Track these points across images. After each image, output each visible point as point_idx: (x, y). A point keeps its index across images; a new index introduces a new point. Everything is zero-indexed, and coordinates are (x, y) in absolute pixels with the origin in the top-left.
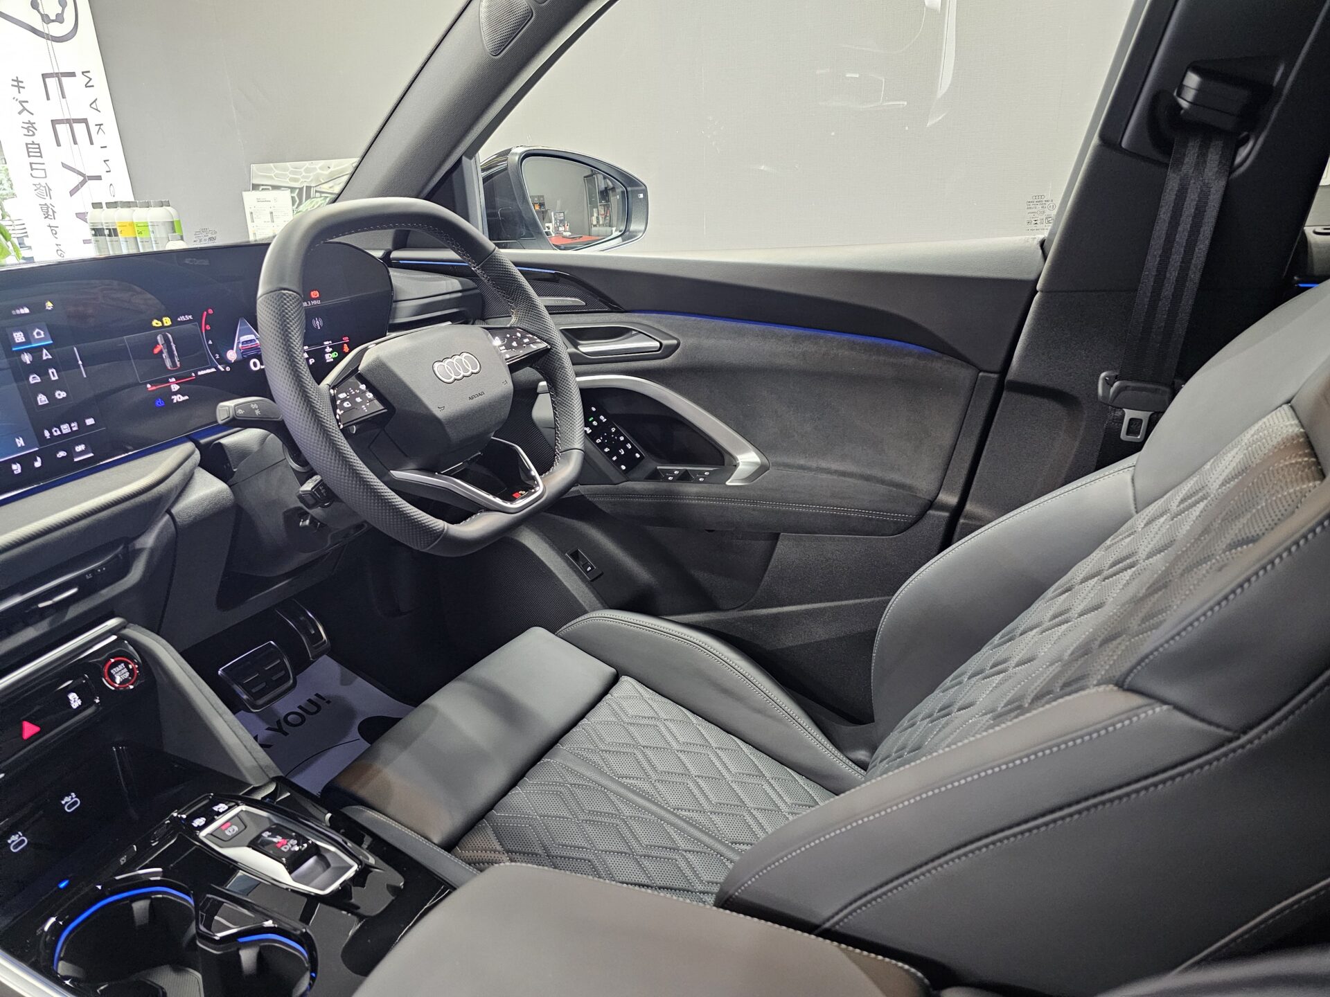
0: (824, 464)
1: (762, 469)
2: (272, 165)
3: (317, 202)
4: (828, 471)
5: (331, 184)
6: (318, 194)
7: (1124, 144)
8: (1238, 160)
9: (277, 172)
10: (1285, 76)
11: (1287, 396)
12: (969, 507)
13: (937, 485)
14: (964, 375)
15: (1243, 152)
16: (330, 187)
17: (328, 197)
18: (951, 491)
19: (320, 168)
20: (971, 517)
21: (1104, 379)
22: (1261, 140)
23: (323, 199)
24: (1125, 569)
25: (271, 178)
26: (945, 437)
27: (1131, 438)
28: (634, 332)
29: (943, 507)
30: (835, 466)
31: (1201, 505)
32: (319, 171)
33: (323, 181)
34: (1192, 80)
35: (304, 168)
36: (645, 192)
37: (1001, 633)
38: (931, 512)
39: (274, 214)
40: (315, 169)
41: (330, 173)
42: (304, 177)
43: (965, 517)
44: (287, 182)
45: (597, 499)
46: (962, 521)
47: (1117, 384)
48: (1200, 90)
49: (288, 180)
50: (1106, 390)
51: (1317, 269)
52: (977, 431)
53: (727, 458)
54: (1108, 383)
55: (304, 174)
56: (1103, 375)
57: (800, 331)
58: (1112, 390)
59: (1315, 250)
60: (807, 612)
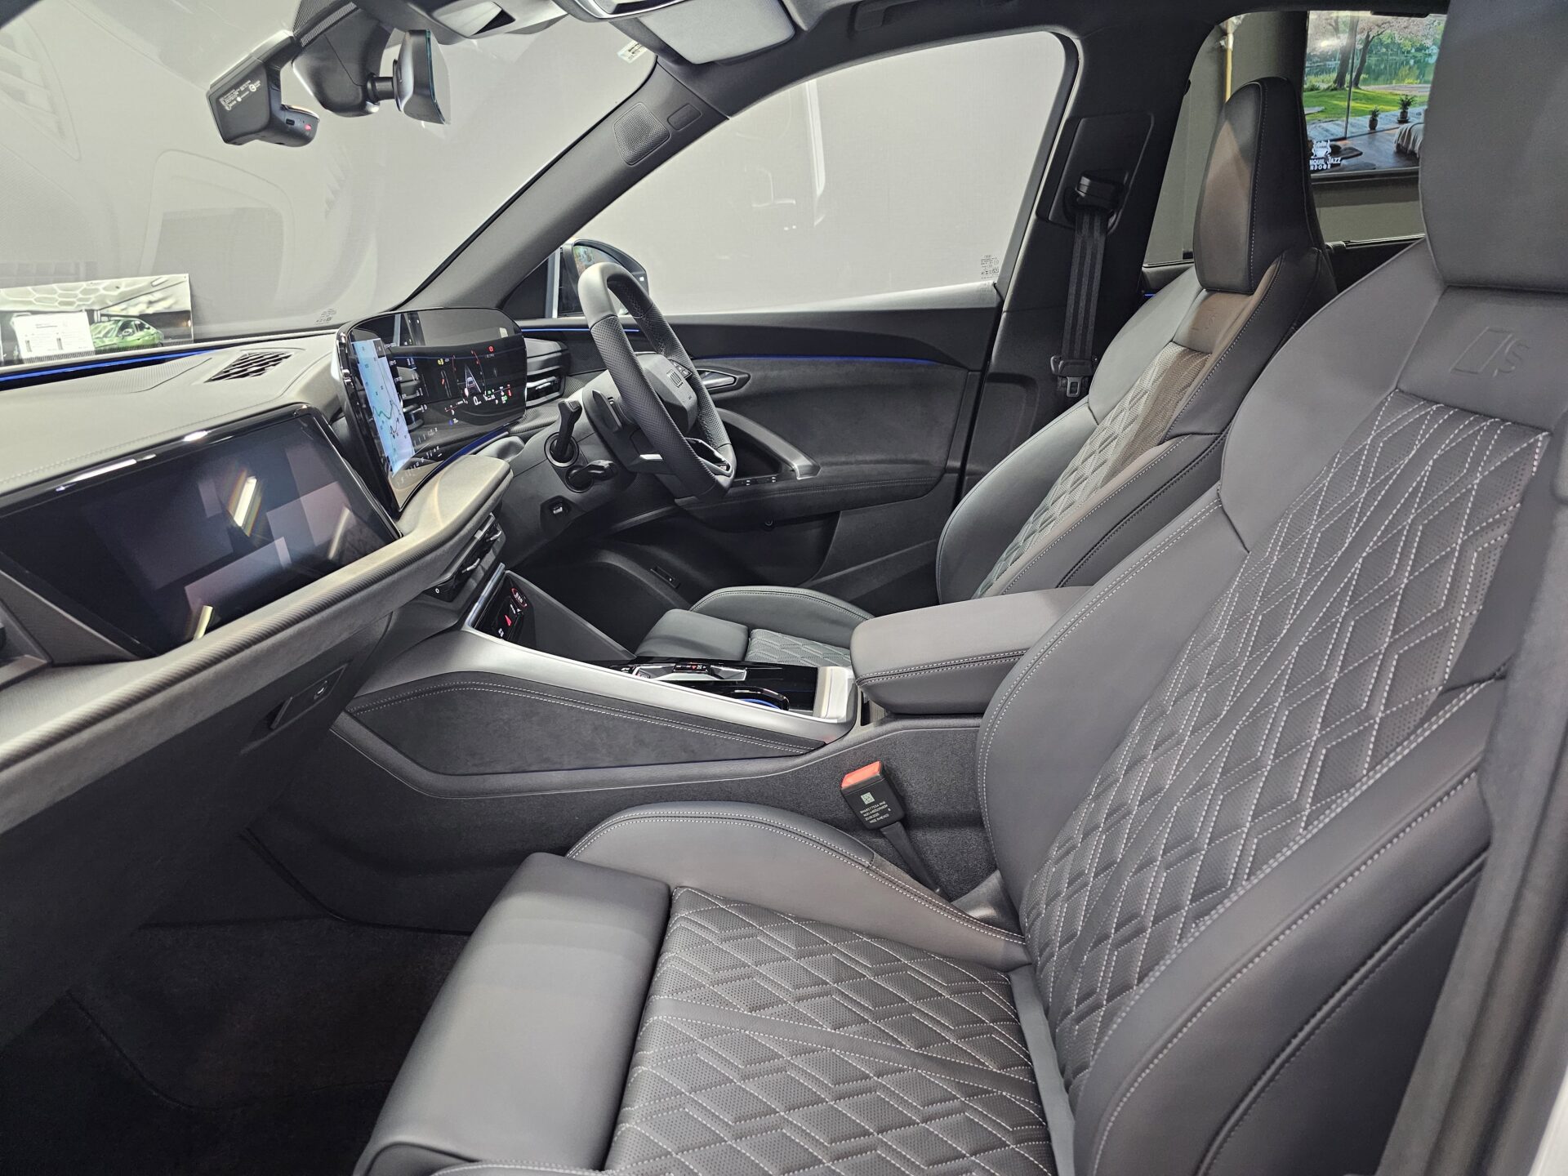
0: (860, 458)
1: (814, 470)
2: (29, 288)
3: (105, 327)
4: (866, 462)
5: (123, 306)
6: (104, 319)
7: (1050, 218)
8: (1110, 225)
9: (37, 296)
10: (1129, 179)
11: (1170, 339)
12: (969, 467)
13: (945, 457)
14: (959, 374)
15: (1112, 220)
16: (123, 310)
17: (119, 321)
18: (955, 459)
19: (105, 289)
20: (972, 473)
21: (1054, 360)
22: (1120, 213)
23: (114, 324)
24: (1112, 441)
25: (30, 303)
26: (948, 420)
27: (1072, 395)
28: (707, 373)
29: (953, 470)
30: (868, 458)
31: (1146, 396)
32: (103, 292)
33: (111, 304)
34: (1085, 181)
35: (81, 290)
36: (645, 276)
37: (1007, 551)
38: (946, 475)
39: (62, 341)
40: (97, 290)
41: (121, 293)
42: (80, 300)
43: (969, 475)
44: (56, 306)
45: (692, 508)
46: (967, 478)
47: (1061, 362)
48: (1090, 187)
49: (56, 304)
50: (1056, 367)
51: (1153, 285)
52: (969, 415)
53: (784, 466)
54: (1056, 363)
55: (80, 296)
56: (1052, 358)
57: (839, 359)
58: (1060, 366)
59: (1148, 277)
60: (862, 570)
